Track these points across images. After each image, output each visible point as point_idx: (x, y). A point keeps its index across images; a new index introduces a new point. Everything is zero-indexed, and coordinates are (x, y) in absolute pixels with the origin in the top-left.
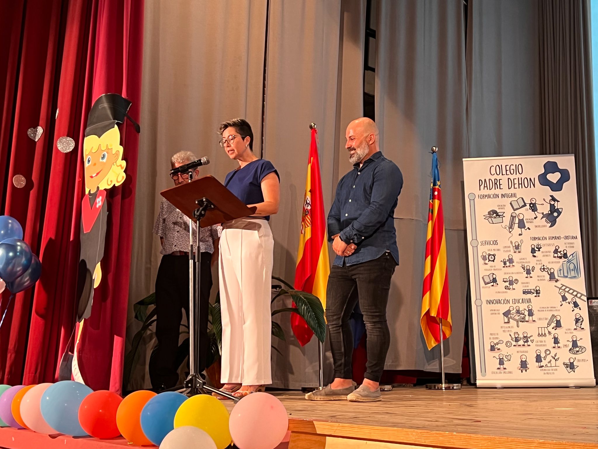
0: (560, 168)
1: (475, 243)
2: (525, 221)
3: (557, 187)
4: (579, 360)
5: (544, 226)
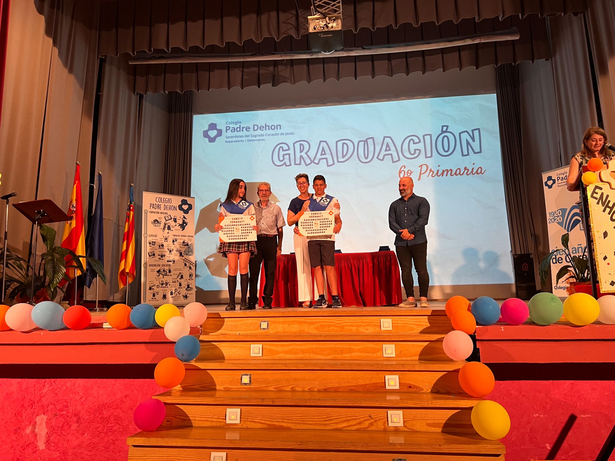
0: (188, 203)
1: (145, 235)
2: (171, 227)
3: (186, 212)
4: (189, 294)
5: (179, 230)
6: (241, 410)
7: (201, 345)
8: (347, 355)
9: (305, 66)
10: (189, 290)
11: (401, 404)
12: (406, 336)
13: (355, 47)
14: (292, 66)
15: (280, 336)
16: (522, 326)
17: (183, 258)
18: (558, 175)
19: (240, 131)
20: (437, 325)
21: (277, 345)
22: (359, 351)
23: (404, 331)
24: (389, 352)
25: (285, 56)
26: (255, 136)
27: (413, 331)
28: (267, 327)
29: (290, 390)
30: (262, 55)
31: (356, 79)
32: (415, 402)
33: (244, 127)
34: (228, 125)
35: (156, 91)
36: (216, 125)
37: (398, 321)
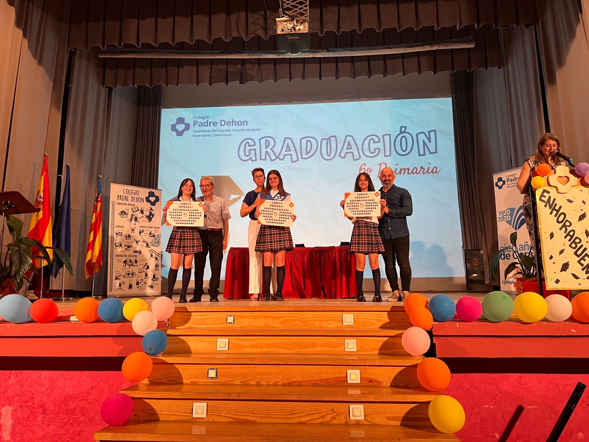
0: (156, 195)
1: (113, 226)
2: (138, 218)
3: (153, 204)
4: (155, 284)
5: (146, 221)
6: (207, 404)
7: (168, 338)
8: (311, 350)
9: (272, 65)
10: (155, 280)
11: (361, 399)
12: (367, 331)
13: (320, 48)
14: (259, 64)
15: (246, 331)
16: (476, 323)
17: (150, 249)
18: (507, 176)
19: (207, 126)
20: (395, 320)
21: (243, 340)
22: (322, 345)
23: (365, 326)
24: (351, 346)
25: (253, 56)
26: (222, 131)
27: (373, 326)
28: (233, 322)
29: (255, 384)
30: (231, 53)
31: (320, 80)
32: (375, 396)
33: (212, 122)
34: (196, 120)
35: (125, 84)
36: (184, 119)
37: (359, 316)
